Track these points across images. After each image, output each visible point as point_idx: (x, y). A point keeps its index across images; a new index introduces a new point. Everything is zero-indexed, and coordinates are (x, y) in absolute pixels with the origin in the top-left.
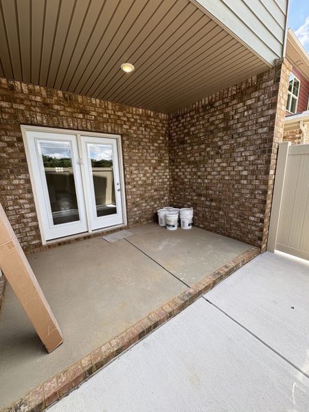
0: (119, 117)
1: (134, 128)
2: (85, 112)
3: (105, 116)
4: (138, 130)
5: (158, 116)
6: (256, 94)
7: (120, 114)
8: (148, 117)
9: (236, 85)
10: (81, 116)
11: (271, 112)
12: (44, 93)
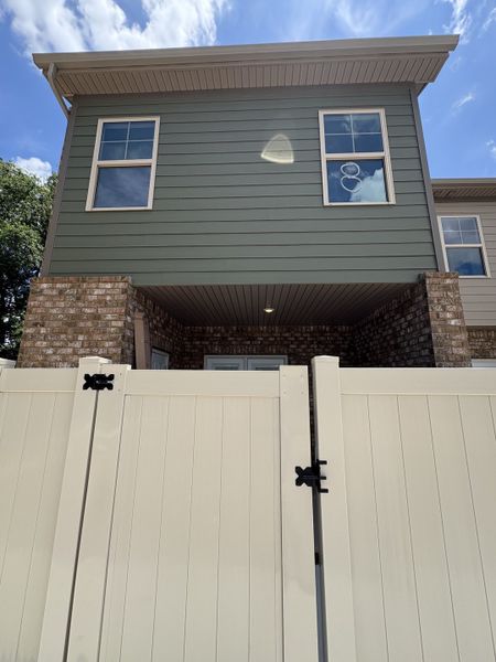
0: (286, 338)
1: (303, 346)
2: (252, 339)
3: (271, 339)
4: (309, 348)
5: (336, 330)
6: (413, 309)
7: (287, 335)
8: (322, 333)
9: (396, 298)
10: (249, 342)
11: (426, 331)
12: (223, 330)
